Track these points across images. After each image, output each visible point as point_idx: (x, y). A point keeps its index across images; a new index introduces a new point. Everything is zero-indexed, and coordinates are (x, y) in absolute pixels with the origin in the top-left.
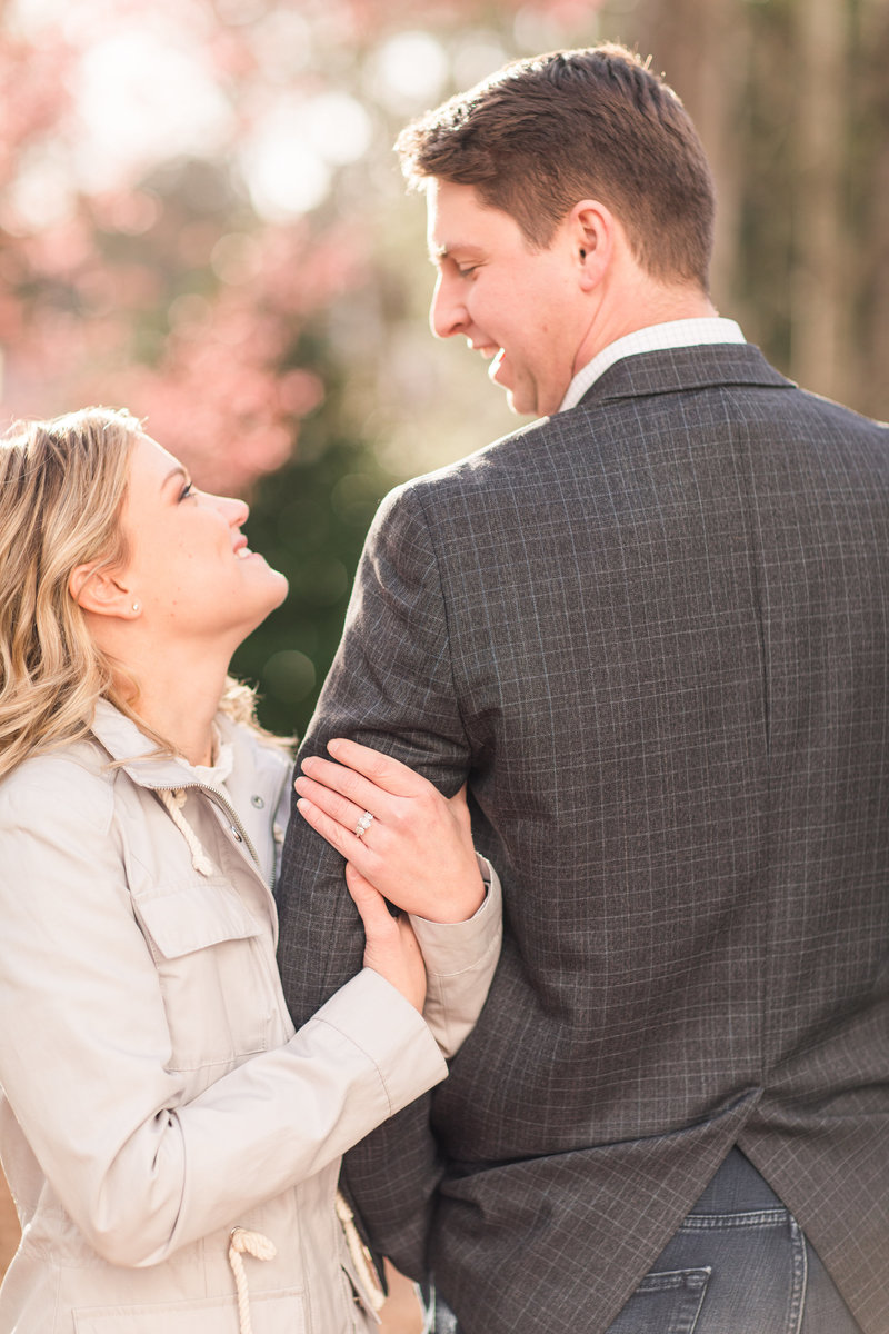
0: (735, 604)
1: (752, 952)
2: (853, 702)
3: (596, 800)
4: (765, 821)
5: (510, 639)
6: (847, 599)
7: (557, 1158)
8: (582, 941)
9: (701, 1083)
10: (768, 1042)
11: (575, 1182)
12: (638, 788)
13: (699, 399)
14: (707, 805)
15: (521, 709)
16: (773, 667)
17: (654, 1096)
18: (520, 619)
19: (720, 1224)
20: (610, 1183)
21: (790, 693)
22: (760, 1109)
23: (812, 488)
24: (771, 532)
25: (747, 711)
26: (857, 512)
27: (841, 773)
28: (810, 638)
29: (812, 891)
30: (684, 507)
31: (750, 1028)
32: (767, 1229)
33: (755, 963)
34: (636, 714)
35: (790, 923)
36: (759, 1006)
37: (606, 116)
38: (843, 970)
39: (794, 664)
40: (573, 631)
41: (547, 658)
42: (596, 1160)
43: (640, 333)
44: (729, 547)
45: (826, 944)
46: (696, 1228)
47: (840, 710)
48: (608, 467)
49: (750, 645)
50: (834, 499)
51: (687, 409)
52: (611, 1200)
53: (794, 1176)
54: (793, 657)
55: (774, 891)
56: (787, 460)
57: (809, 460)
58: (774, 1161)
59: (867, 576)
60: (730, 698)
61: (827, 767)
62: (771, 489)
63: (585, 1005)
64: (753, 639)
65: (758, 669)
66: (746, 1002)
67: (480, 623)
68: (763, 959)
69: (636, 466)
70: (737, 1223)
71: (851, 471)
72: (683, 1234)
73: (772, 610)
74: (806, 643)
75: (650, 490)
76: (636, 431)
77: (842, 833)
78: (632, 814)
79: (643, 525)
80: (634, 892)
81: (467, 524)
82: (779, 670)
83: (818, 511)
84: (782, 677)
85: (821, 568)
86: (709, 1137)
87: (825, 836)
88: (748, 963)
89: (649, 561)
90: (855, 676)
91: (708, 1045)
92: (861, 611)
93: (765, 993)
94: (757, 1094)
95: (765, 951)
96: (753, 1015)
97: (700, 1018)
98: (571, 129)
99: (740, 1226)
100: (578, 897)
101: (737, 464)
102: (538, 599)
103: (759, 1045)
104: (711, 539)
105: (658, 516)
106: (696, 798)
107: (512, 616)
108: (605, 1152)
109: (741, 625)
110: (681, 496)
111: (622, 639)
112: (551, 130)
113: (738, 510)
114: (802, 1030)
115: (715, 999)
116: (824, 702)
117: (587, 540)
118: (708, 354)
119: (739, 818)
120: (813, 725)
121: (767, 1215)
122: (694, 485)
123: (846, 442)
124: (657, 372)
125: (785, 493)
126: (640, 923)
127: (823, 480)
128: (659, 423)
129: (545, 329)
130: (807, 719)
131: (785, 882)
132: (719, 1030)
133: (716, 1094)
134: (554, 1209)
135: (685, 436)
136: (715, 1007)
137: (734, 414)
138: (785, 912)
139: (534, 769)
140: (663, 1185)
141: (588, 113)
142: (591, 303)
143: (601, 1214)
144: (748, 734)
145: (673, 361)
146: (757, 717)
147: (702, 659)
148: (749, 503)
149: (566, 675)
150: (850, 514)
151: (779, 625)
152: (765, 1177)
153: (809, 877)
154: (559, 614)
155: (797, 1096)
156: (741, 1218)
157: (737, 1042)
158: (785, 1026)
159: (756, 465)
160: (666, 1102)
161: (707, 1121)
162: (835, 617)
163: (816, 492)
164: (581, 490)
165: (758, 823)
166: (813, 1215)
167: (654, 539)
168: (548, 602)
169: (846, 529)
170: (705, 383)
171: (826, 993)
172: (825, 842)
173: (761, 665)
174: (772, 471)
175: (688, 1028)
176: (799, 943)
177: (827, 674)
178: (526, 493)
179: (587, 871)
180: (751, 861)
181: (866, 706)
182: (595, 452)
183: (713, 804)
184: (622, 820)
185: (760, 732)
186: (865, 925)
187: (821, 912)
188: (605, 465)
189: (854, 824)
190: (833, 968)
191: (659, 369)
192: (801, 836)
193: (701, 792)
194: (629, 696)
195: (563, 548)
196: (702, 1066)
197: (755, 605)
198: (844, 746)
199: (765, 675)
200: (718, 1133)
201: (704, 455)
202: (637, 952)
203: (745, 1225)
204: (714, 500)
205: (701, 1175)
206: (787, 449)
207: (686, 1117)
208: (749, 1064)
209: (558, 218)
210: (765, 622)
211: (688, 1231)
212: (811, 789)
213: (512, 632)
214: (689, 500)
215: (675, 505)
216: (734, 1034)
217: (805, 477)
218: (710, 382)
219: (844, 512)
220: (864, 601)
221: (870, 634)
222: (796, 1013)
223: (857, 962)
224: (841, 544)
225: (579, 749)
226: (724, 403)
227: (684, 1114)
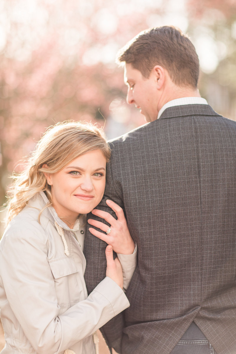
0: (192, 174)
1: (198, 269)
2: (227, 202)
3: (150, 225)
4: (200, 233)
5: (127, 181)
6: (226, 174)
7: (146, 323)
8: (148, 263)
9: (183, 304)
10: (202, 294)
11: (150, 330)
12: (162, 222)
13: (186, 119)
14: (183, 228)
15: (129, 200)
16: (203, 191)
17: (171, 307)
18: (130, 176)
19: (189, 343)
20: (159, 331)
21: (207, 199)
22: (200, 312)
23: (218, 143)
24: (204, 155)
25: (195, 203)
26: (231, 150)
27: (223, 221)
28: (214, 184)
29: (215, 253)
30: (178, 147)
31: (197, 290)
32: (202, 345)
33: (199, 272)
34: (162, 203)
35: (208, 261)
36: (200, 284)
37: (161, 42)
38: (225, 275)
39: (209, 191)
40: (145, 179)
41: (137, 187)
42: (155, 325)
43: (173, 101)
44: (191, 159)
45: (220, 268)
46: (182, 344)
47: (223, 204)
48: (158, 137)
49: (196, 185)
50: (225, 146)
51: (182, 121)
52: (159, 335)
53: (211, 331)
54: (209, 189)
55: (204, 253)
56: (211, 136)
57: (218, 135)
58: (205, 327)
59: (233, 168)
60: (190, 199)
61: (219, 219)
62: (205, 143)
63: (149, 280)
64: (197, 184)
65: (198, 192)
66: (196, 283)
67: (120, 176)
68: (201, 271)
69: (165, 136)
70: (194, 343)
71: (231, 139)
72: (178, 345)
73: (203, 176)
74: (213, 185)
75: (168, 143)
76: (166, 127)
77: (224, 238)
78: (160, 229)
79: (165, 152)
80: (161, 250)
81: (118, 151)
82: (205, 192)
83: (219, 150)
84: (205, 194)
85: (218, 165)
86: (185, 320)
87: (218, 238)
88: (197, 272)
89: (166, 162)
90: (227, 194)
91: (186, 294)
92: (230, 177)
93: (202, 280)
94: (199, 308)
95: (202, 269)
96: (198, 286)
97: (184, 287)
98: (152, 47)
99: (195, 344)
100: (146, 251)
101: (195, 136)
102: (135, 171)
103: (200, 295)
104: (186, 156)
105: (170, 150)
106: (179, 226)
107: (128, 175)
108: (157, 322)
109: (194, 180)
110: (177, 145)
111: (158, 182)
112: (146, 48)
113: (194, 149)
114: (212, 291)
115: (188, 282)
116: (218, 201)
117: (149, 156)
118: (190, 107)
119: (192, 232)
120: (215, 208)
121: (203, 341)
122: (181, 142)
123: (231, 131)
124: (175, 112)
125: (209, 145)
126: (163, 259)
127: (222, 141)
128: (173, 125)
129: (149, 100)
130: (213, 206)
131: (207, 251)
132: (189, 290)
133: (187, 308)
134: (144, 337)
135: (180, 129)
136: (188, 284)
137: (195, 123)
138: (207, 259)
139: (133, 216)
140: (173, 332)
141: (156, 42)
142: (160, 93)
143: (156, 339)
144: (195, 209)
145: (180, 109)
146: (198, 205)
147: (182, 188)
148: (197, 147)
149: (142, 191)
150: (229, 151)
151: (205, 180)
152: (202, 331)
153: (214, 249)
154: (141, 175)
155: (212, 309)
156: (195, 342)
157: (194, 294)
158: (208, 290)
159: (201, 137)
160: (174, 309)
161: (185, 315)
162: (222, 178)
163: (219, 144)
164: (149, 143)
165: (198, 233)
166: (215, 342)
167: (168, 156)
168: (138, 172)
169: (227, 155)
170: (188, 115)
171: (220, 282)
172: (218, 240)
173: (199, 191)
174: (206, 138)
175: (180, 289)
176: (211, 267)
177: (219, 194)
178: (135, 143)
179: (148, 244)
180: (196, 244)
181: (231, 203)
182: (155, 133)
183: (184, 228)
184: (158, 231)
185: (199, 209)
186: (232, 263)
187: (218, 259)
188: (157, 136)
189: (228, 235)
190: (222, 275)
191: (176, 111)
192: (212, 238)
193: (181, 224)
194: (160, 198)
195: (143, 157)
196: (184, 300)
197: (198, 175)
198: (224, 214)
199: (200, 194)
200: (188, 319)
201: (185, 134)
202: (163, 267)
203: (196, 344)
204: (187, 146)
205: (183, 330)
206: (211, 133)
207: (179, 314)
208: (197, 300)
209: (150, 71)
210: (201, 179)
211: (180, 344)
212: (214, 225)
213: (128, 179)
214: (180, 146)
215: (175, 147)
216: (193, 292)
217: (216, 140)
218: (190, 114)
219: (227, 150)
220: (231, 174)
221: (233, 184)
222: (211, 286)
223: (230, 273)
224: (225, 159)
225: (145, 211)
226: (193, 120)
227: (179, 313)
